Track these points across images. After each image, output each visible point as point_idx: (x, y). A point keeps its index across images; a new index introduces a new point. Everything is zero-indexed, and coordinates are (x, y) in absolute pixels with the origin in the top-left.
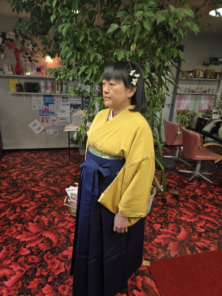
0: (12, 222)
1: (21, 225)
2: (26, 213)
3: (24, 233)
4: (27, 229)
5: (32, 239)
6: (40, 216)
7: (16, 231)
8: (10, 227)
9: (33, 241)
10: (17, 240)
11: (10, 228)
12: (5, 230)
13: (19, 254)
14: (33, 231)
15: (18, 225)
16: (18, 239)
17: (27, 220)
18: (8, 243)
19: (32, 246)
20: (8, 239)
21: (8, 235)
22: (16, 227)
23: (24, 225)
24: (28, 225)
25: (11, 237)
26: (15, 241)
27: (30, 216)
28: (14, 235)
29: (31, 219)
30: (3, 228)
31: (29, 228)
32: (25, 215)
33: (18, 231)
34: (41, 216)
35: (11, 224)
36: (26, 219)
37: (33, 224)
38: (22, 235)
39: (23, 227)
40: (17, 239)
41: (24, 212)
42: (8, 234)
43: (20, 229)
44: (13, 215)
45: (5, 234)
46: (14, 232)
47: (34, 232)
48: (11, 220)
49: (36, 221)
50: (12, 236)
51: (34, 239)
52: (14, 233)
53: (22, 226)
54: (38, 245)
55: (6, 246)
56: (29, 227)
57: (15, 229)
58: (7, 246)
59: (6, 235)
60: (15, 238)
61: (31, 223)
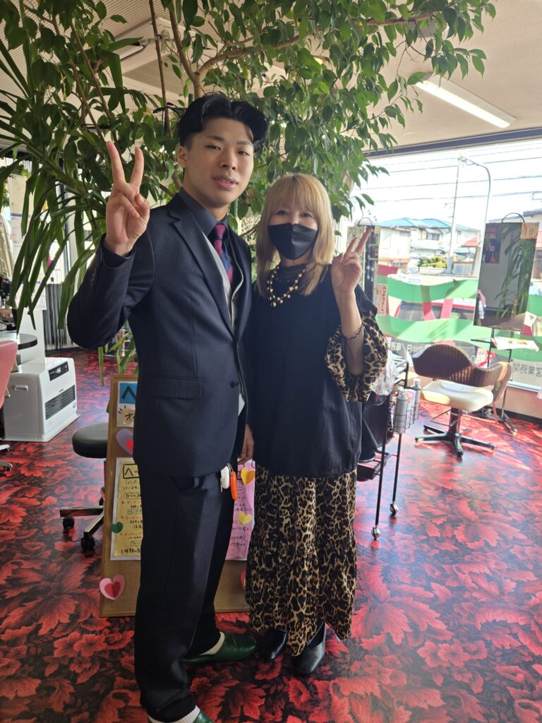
0: (439, 681)
1: (420, 651)
2: (388, 681)
3: (423, 625)
4: (411, 631)
5: (414, 600)
6: (361, 642)
7: (440, 645)
8: (448, 668)
9: (417, 598)
10: (446, 622)
11: (452, 664)
12: (466, 670)
13: (452, 592)
14: (403, 616)
15: (428, 658)
16: (441, 620)
17: (399, 658)
18: (467, 629)
19: (423, 589)
20: (466, 639)
21: (463, 648)
22: (434, 655)
23: (415, 646)
24: (405, 640)
25: (457, 637)
26: (451, 622)
27: (382, 663)
28: (448, 638)
29: (388, 650)
30: (470, 679)
31: (408, 629)
32: (393, 677)
33: (436, 641)
34: (357, 640)
35: (443, 675)
36: (398, 662)
37: (392, 634)
38: (431, 624)
39: (420, 643)
40: (446, 624)
41: (389, 691)
42: (461, 650)
43: (426, 643)
44: (426, 707)
45: (467, 657)
46: (445, 645)
47: (403, 611)
48: (438, 692)
49: (380, 634)
50: (454, 640)
51: (411, 598)
52: (445, 641)
53: (420, 647)
54: (409, 583)
55: (474, 626)
56: (405, 632)
57: (439, 654)
58: (473, 624)
59: (468, 652)
60: (447, 629)
61: (394, 640)
